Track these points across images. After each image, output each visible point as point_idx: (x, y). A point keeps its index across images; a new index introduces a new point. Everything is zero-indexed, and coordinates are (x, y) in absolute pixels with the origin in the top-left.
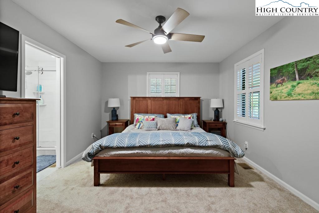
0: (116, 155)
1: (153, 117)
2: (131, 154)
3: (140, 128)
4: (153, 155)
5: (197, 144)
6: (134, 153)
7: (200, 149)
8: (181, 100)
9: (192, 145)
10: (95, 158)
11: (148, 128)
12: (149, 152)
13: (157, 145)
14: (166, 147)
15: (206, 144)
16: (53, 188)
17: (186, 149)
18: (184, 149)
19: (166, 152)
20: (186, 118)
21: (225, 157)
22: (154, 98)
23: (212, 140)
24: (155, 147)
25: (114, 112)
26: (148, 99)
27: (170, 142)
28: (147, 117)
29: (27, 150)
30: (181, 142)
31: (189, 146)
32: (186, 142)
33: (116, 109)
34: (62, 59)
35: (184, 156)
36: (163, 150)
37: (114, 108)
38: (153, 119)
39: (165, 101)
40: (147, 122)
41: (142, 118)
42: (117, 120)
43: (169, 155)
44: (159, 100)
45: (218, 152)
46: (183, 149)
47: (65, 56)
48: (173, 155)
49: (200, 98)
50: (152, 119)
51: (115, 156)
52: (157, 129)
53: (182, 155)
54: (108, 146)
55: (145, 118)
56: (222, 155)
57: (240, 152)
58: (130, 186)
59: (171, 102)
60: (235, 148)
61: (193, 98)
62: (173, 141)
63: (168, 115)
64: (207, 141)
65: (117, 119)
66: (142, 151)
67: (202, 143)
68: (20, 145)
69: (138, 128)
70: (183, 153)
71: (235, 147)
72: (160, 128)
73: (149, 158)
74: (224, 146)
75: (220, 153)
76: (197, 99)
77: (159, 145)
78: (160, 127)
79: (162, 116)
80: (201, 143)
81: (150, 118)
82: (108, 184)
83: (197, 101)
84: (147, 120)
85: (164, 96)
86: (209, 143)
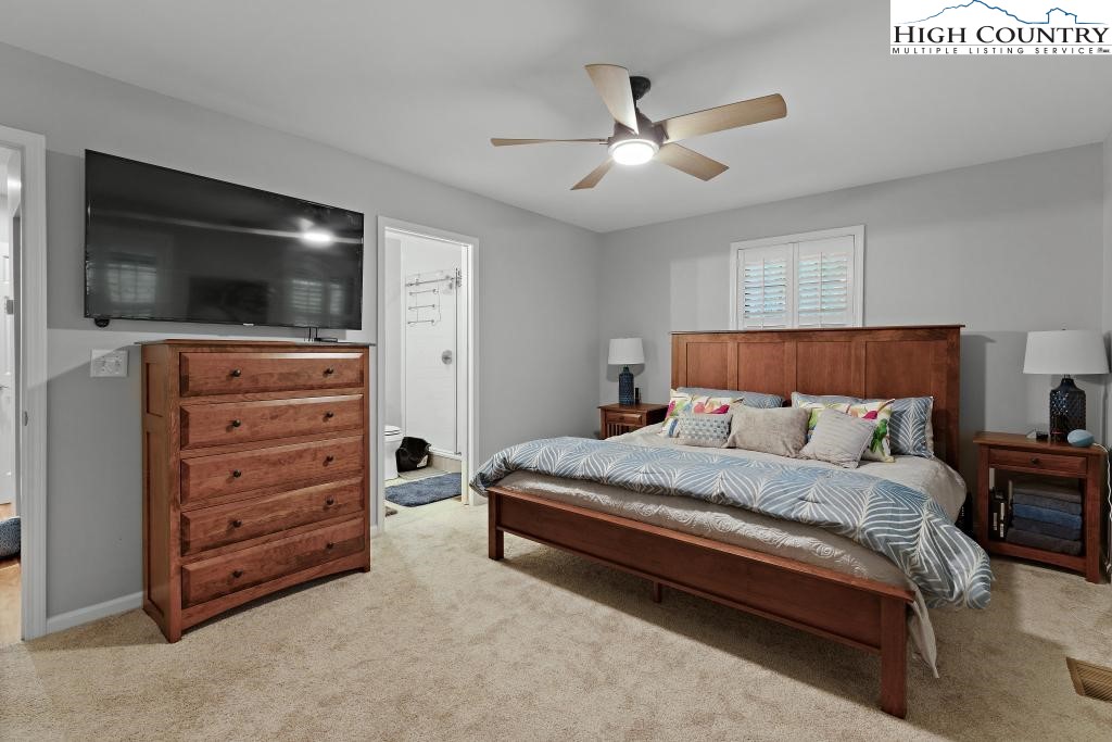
0: (534, 493)
1: (726, 400)
2: (564, 495)
3: (675, 433)
4: (615, 511)
5: (755, 506)
6: (570, 496)
7: (764, 524)
8: (862, 339)
9: (736, 502)
10: (493, 489)
11: (693, 437)
12: (604, 499)
13: (627, 482)
14: (651, 494)
15: (792, 510)
16: (424, 537)
17: (716, 514)
18: (709, 513)
19: (651, 509)
20: (855, 414)
21: (870, 581)
22: (748, 336)
23: (825, 502)
24: (621, 487)
25: (627, 377)
26: (726, 337)
27: (665, 480)
28: (703, 399)
29: (350, 440)
30: (700, 487)
31: (724, 504)
32: (714, 489)
33: (631, 371)
34: (470, 247)
35: (706, 535)
36: (643, 501)
37: (626, 368)
38: (724, 410)
39: (789, 346)
40: (700, 416)
41: (686, 403)
42: (637, 404)
43: (659, 522)
44: (767, 340)
45: (840, 553)
46: (705, 511)
47: (477, 240)
48: (673, 527)
49: (957, 328)
50: (717, 407)
51: (531, 492)
52: (726, 445)
53: (700, 531)
54: (518, 465)
55: (695, 403)
56: (859, 569)
57: (968, 582)
58: (558, 584)
59: (816, 348)
60: (952, 558)
61: (919, 332)
62: (676, 480)
63: (796, 397)
64: (802, 499)
65: (637, 401)
66: (590, 494)
67: (775, 503)
68: (336, 429)
69: (670, 435)
70: (700, 526)
71: (957, 552)
72: (739, 443)
73: (601, 517)
74: (870, 534)
75: (847, 558)
76: (946, 335)
77: (631, 484)
78: (738, 439)
79: (769, 399)
80: (771, 505)
81: (712, 405)
82: (525, 565)
83: (943, 344)
84: (700, 409)
85: (796, 327)
86: (807, 508)
